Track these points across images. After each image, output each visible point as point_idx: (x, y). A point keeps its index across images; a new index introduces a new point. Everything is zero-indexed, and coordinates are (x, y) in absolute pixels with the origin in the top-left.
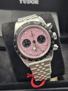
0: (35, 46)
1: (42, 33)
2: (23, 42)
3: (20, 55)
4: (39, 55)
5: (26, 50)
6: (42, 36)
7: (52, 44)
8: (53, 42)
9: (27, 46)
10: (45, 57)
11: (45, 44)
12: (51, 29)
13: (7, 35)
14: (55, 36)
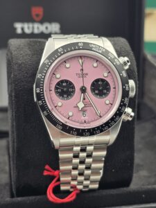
1: (106, 75)
3: (45, 112)
4: (89, 122)
5: (60, 104)
9: (65, 96)
13: (20, 65)
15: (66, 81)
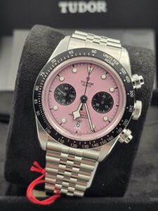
0: (81, 109)
2: (60, 87)
6: (108, 95)
7: (121, 126)
8: (126, 121)
10: (90, 144)
11: (106, 116)
12: (135, 89)
14: (138, 110)
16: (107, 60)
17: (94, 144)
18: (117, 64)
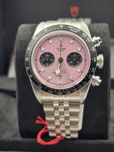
0: (60, 67)
1: (79, 50)
2: (43, 55)
3: (31, 75)
4: (63, 85)
5: (42, 70)
6: (77, 54)
7: (90, 73)
8: (93, 69)
9: (47, 64)
10: (71, 90)
11: (78, 69)
12: (96, 47)
15: (49, 53)
16: (71, 30)
17: (73, 89)
18: (79, 31)
